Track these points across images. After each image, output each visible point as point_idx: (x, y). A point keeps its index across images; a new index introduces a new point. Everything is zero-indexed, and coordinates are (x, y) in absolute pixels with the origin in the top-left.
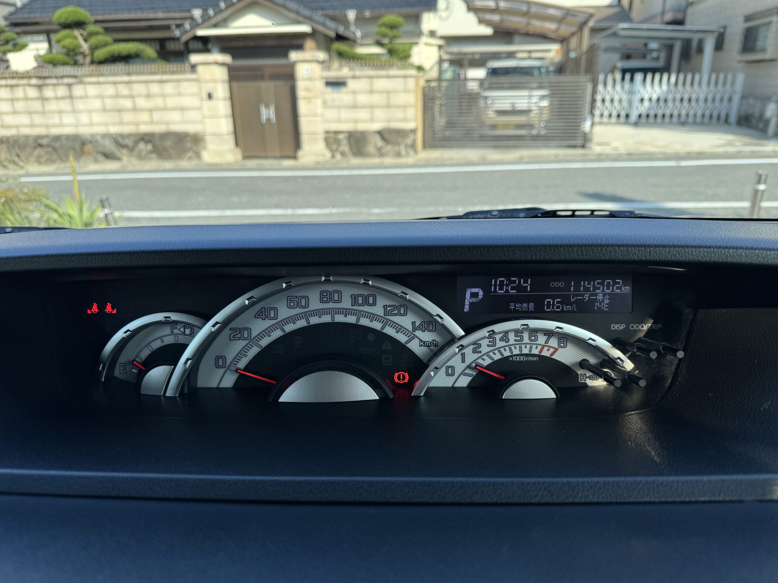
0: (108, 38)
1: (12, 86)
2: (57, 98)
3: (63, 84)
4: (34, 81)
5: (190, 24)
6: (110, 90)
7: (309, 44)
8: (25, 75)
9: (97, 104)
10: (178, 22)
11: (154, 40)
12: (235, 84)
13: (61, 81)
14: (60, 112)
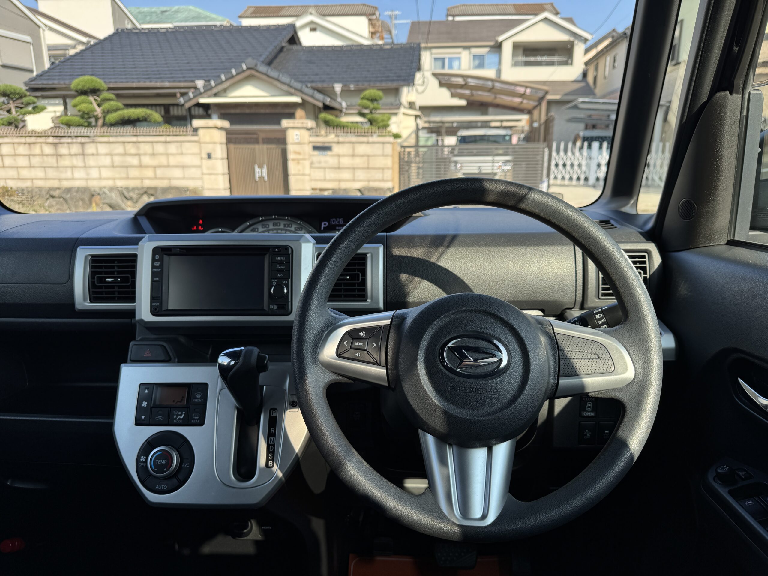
0: (120, 104)
1: (30, 144)
2: (70, 155)
3: (76, 143)
4: (51, 140)
5: (193, 93)
6: (120, 149)
7: (299, 113)
8: (43, 134)
9: (107, 161)
10: (183, 91)
11: (160, 105)
12: (232, 146)
13: (75, 140)
14: (73, 167)
